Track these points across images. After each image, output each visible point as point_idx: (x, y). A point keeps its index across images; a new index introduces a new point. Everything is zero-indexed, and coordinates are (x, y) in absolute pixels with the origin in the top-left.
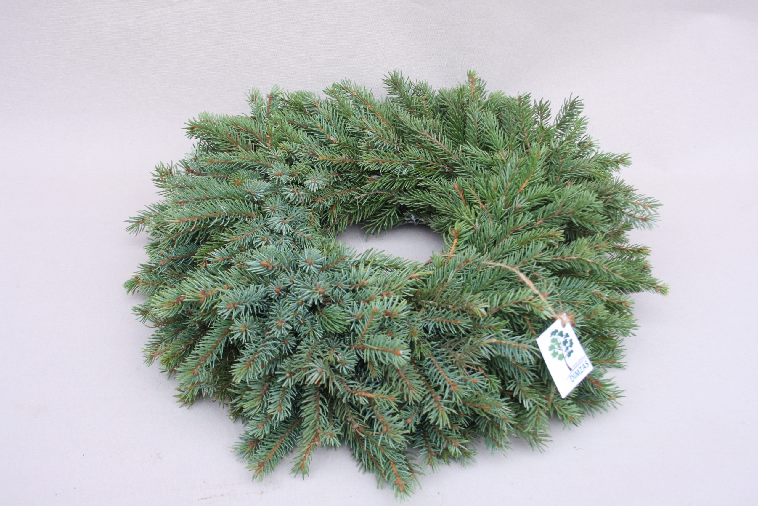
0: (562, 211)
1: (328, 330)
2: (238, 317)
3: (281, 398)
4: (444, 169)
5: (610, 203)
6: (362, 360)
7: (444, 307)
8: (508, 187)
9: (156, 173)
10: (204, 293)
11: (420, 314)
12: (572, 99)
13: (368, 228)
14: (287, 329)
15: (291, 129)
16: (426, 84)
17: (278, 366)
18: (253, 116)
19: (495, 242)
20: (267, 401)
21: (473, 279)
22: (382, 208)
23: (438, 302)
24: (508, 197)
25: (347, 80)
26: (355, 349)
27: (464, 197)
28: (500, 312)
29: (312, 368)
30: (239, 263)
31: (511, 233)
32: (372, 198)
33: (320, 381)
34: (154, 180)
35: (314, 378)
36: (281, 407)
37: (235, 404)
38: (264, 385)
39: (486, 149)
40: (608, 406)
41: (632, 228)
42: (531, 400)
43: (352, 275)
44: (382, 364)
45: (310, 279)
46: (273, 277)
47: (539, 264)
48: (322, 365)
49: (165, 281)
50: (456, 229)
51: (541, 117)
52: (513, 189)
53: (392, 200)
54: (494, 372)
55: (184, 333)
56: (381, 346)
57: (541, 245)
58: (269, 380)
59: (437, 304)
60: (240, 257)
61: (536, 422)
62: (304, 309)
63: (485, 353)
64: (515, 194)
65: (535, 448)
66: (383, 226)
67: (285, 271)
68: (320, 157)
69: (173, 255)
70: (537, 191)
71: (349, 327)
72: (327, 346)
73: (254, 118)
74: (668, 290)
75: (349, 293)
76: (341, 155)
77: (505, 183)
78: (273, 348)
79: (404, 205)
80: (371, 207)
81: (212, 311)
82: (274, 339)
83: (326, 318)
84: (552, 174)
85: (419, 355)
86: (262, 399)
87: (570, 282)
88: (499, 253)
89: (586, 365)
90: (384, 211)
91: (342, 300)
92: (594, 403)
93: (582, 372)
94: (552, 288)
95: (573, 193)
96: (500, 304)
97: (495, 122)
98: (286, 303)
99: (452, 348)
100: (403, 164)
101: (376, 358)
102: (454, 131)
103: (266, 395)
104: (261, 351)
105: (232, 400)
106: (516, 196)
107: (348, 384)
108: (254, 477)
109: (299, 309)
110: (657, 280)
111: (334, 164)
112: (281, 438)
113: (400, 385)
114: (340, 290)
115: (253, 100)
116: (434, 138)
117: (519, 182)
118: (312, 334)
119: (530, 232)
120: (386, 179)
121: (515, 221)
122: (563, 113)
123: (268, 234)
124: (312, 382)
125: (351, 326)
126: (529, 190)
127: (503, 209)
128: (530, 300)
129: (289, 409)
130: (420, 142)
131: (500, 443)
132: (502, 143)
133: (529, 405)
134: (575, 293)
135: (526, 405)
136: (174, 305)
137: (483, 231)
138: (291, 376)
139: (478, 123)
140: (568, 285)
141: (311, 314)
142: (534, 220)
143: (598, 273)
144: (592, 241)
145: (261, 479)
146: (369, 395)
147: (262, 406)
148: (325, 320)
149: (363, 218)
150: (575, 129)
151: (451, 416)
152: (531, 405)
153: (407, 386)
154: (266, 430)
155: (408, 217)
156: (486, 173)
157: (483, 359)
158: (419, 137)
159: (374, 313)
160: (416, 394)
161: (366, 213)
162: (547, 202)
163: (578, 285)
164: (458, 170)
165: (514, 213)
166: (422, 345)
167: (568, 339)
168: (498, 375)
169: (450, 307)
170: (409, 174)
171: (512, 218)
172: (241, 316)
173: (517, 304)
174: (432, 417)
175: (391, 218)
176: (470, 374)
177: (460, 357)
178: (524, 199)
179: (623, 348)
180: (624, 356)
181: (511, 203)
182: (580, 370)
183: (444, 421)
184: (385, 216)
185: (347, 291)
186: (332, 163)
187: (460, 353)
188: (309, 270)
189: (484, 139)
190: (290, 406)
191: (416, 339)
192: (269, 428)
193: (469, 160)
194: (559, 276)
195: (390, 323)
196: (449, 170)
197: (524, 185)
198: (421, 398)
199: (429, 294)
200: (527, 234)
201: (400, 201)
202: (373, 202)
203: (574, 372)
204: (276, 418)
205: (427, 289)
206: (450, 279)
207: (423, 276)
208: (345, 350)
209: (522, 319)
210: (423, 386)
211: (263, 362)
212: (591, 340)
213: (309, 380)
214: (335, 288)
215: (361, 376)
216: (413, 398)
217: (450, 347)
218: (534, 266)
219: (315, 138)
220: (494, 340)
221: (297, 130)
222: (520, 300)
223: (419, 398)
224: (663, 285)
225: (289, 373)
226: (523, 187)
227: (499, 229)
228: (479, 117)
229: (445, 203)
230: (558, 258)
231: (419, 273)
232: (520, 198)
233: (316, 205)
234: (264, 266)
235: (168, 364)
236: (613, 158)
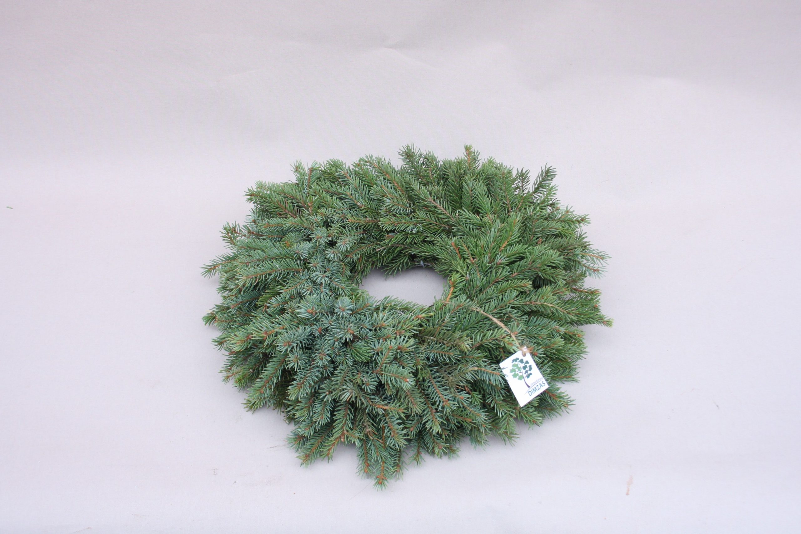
0: (532, 267)
1: (357, 360)
2: (291, 351)
3: (323, 409)
4: (445, 227)
5: (571, 256)
6: (380, 382)
7: (440, 342)
8: (492, 247)
9: (224, 231)
10: (266, 333)
11: (424, 347)
12: (548, 167)
13: (387, 270)
14: (327, 360)
15: (327, 197)
16: (433, 155)
17: (321, 386)
18: (297, 182)
19: (481, 290)
20: (313, 411)
21: (463, 319)
22: (397, 256)
23: (437, 338)
24: (492, 254)
25: (370, 155)
26: (376, 373)
27: (459, 252)
28: (482, 345)
29: (346, 389)
30: (291, 308)
31: (493, 283)
32: (390, 249)
33: (350, 398)
34: (223, 237)
35: (346, 396)
36: (322, 415)
37: (289, 411)
38: (310, 399)
39: (478, 213)
40: (563, 412)
41: (586, 276)
42: (503, 411)
43: (374, 318)
44: (394, 386)
45: (343, 322)
46: (316, 320)
47: (512, 308)
48: (352, 387)
49: (235, 319)
50: (452, 280)
51: (523, 182)
52: (495, 248)
53: (405, 251)
54: (478, 390)
55: (251, 360)
56: (394, 373)
57: (515, 293)
58: (314, 396)
59: (436, 339)
60: (292, 304)
61: (506, 426)
62: (339, 344)
63: (469, 377)
64: (496, 252)
65: (508, 442)
66: (398, 268)
67: (324, 315)
68: (349, 220)
69: (241, 300)
70: (513, 250)
71: (371, 357)
72: (356, 371)
73: (297, 184)
74: (613, 324)
75: (372, 332)
76: (366, 217)
77: (489, 244)
78: (318, 374)
79: (414, 254)
80: (389, 257)
81: (272, 346)
82: (318, 367)
83: (355, 351)
84: (527, 233)
85: (421, 379)
86: (309, 409)
87: (537, 319)
88: (483, 299)
89: (543, 385)
90: (399, 258)
91: (367, 337)
92: (552, 410)
93: (539, 389)
94: (522, 326)
95: (541, 252)
96: (482, 340)
97: (484, 189)
98: (326, 340)
99: (447, 372)
100: (414, 225)
101: (391, 381)
102: (453, 197)
103: (311, 406)
104: (309, 376)
105: (286, 409)
106: (498, 254)
107: (370, 399)
108: (302, 464)
109: (335, 345)
110: (604, 316)
111: (360, 225)
112: (322, 436)
113: (406, 401)
114: (365, 330)
115: (297, 170)
116: (437, 203)
117: (500, 243)
118: (345, 363)
119: (507, 282)
120: (400, 236)
121: (496, 273)
122: (540, 178)
123: (311, 285)
124: (345, 400)
125: (373, 357)
126: (508, 248)
127: (488, 265)
128: (504, 338)
129: (328, 417)
130: (426, 206)
131: (480, 440)
132: (489, 208)
133: (502, 414)
134: (539, 329)
135: (499, 414)
136: (245, 342)
137: (472, 282)
138: (329, 394)
139: (472, 191)
140: (535, 323)
141: (344, 348)
142: (511, 273)
143: (557, 314)
144: (555, 288)
145: (307, 465)
146: (385, 407)
147: (309, 414)
148: (354, 352)
149: (382, 264)
150: (547, 194)
151: (442, 424)
152: (503, 414)
153: (412, 402)
154: (311, 431)
155: (418, 262)
156: (476, 233)
157: (468, 381)
158: (425, 203)
159: (390, 349)
160: (418, 409)
161: (384, 261)
162: (522, 258)
163: (543, 322)
164: (455, 229)
165: (496, 267)
166: (424, 371)
167: (528, 365)
168: (480, 392)
169: (445, 342)
170: (418, 232)
171: (494, 272)
172: (293, 350)
173: (494, 340)
174: (428, 426)
175: (404, 264)
176: (459, 392)
177: (452, 380)
178: (504, 256)
179: (577, 367)
180: (578, 373)
181: (494, 259)
182: (537, 388)
183: (437, 428)
184: (400, 262)
185: (370, 330)
186: (359, 224)
187: (452, 376)
188: (343, 314)
189: (477, 204)
190: (329, 415)
191: (419, 367)
192: (313, 430)
193: (464, 222)
194: (529, 316)
195: (402, 354)
196: (449, 228)
197: (504, 245)
198: (421, 412)
199: (430, 332)
200: (505, 284)
201: (411, 252)
202: (390, 252)
203: (532, 389)
204: (319, 423)
205: (430, 328)
206: (446, 320)
207: (427, 317)
208: (369, 374)
209: (498, 351)
210: (422, 403)
211: (310, 384)
212: (551, 363)
213: (343, 398)
214: (362, 328)
215: (380, 393)
216: (415, 411)
217: (445, 371)
218: (510, 309)
219: (345, 203)
220: (476, 368)
221: (332, 196)
222: (496, 338)
223: (419, 411)
224: (609, 319)
225: (328, 391)
226: (503, 246)
227: (484, 280)
228: (473, 185)
229: (445, 255)
230: (528, 303)
231: (423, 314)
232: (500, 255)
233: (348, 260)
234: (309, 313)
235: (241, 383)
236: (575, 219)
